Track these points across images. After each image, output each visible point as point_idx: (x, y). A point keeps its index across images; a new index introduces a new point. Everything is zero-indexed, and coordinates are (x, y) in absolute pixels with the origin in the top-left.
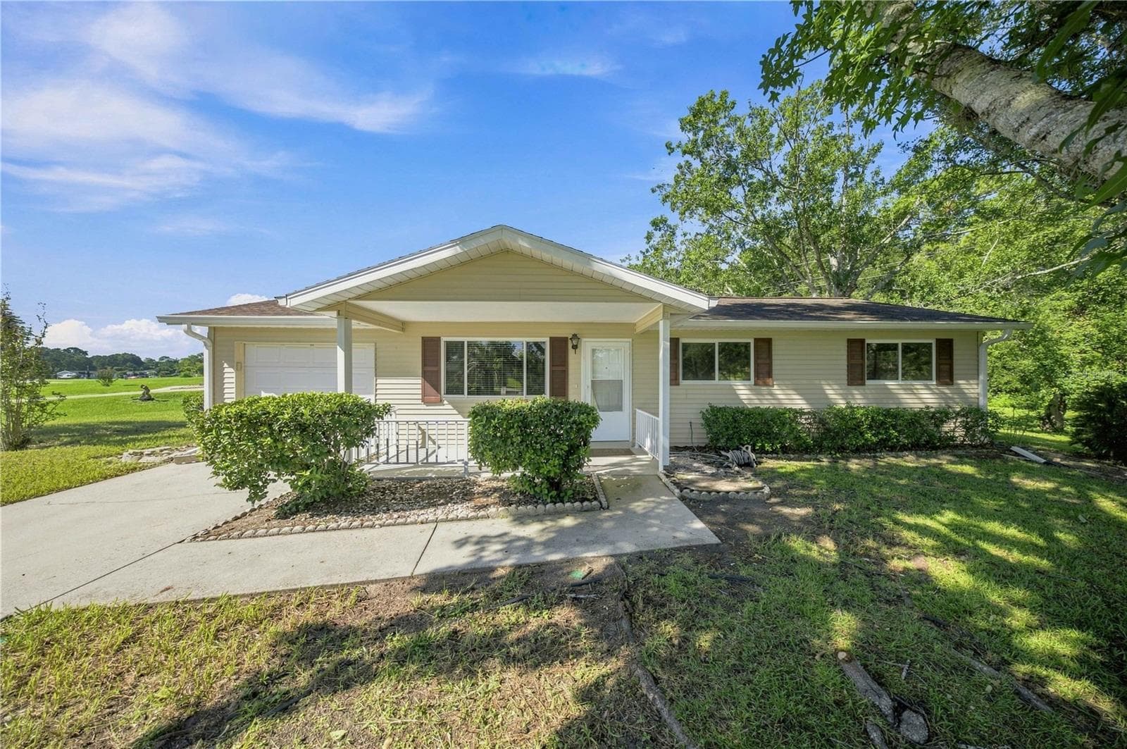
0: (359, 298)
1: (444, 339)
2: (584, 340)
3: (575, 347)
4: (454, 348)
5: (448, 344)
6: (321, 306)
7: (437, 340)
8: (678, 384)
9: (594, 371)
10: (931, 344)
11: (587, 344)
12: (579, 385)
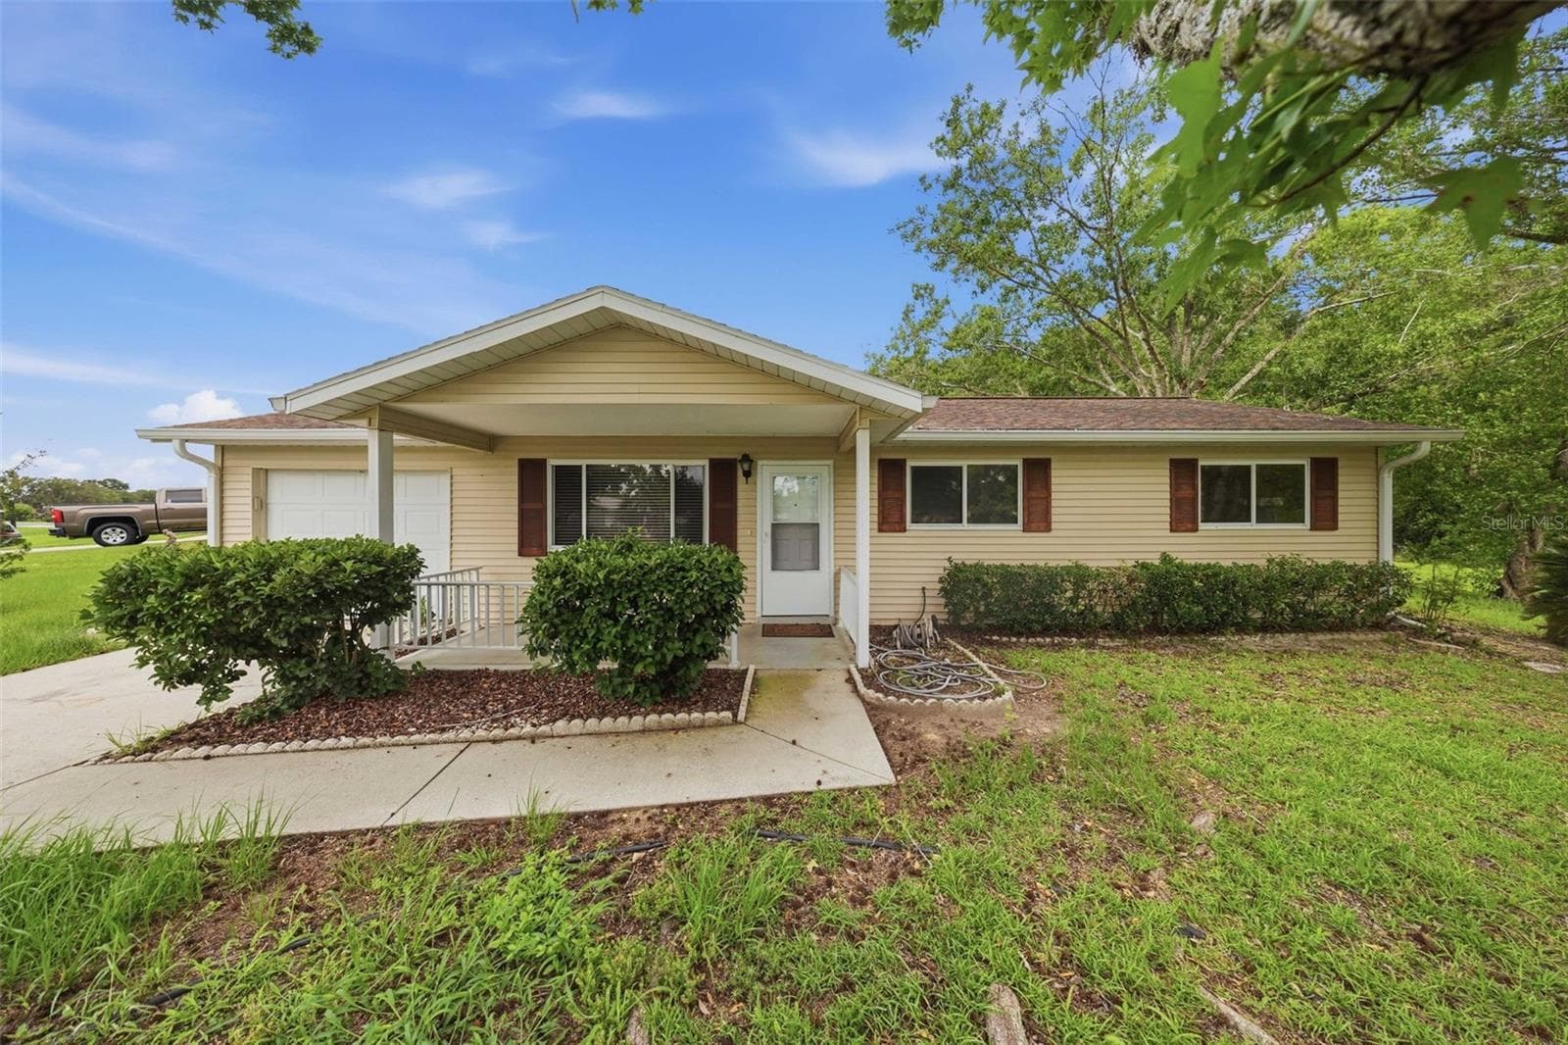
0: (400, 398)
1: (552, 462)
2: (760, 463)
3: (747, 474)
4: (567, 477)
5: (558, 469)
6: (342, 412)
7: (541, 464)
8: (904, 530)
9: (776, 511)
10: (1303, 466)
11: (764, 468)
12: (754, 531)
